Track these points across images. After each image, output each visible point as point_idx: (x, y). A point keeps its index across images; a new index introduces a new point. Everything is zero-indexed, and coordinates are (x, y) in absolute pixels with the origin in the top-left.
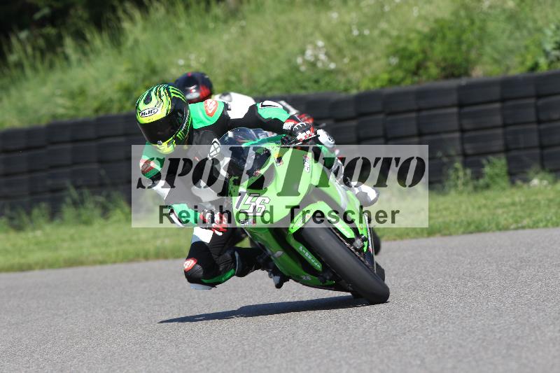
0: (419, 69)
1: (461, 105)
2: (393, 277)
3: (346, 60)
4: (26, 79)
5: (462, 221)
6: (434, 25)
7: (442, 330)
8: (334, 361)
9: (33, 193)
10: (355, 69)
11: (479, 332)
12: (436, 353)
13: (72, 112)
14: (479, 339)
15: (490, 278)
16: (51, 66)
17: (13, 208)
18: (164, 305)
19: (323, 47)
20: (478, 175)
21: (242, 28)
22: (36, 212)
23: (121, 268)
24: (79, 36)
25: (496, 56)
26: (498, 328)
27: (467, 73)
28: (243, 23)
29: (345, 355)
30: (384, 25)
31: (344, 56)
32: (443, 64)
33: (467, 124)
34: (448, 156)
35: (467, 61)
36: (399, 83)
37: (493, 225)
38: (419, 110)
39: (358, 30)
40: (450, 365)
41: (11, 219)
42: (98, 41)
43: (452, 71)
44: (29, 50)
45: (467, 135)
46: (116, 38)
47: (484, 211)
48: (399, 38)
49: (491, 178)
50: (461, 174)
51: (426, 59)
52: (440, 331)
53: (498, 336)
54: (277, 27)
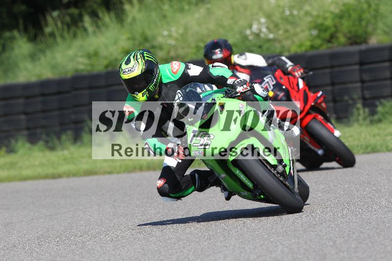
0: (332, 38)
1: (361, 64)
2: (314, 184)
3: (281, 32)
4: (57, 44)
5: (362, 145)
6: (342, 8)
7: (348, 221)
8: (272, 242)
9: (61, 124)
10: (287, 38)
11: (374, 222)
12: (344, 237)
13: (89, 68)
14: (374, 227)
15: (382, 185)
16: (75, 36)
17: (48, 134)
18: (153, 202)
19: (265, 23)
20: (373, 113)
21: (208, 9)
22: (64, 137)
23: (124, 176)
24: (94, 15)
25: (386, 29)
26: (387, 220)
27: (365, 42)
28: (209, 6)
29: (280, 238)
30: (307, 8)
31: (279, 29)
32: (349, 35)
33: (366, 77)
34: (353, 99)
35: (366, 33)
36: (318, 48)
37: (384, 148)
38: (332, 67)
39: (290, 11)
40: (353, 246)
41: (47, 142)
42: (107, 18)
43: (355, 40)
44: (60, 24)
45: (366, 85)
46: (120, 16)
47: (378, 138)
48: (318, 16)
49: (383, 114)
50: (361, 112)
51: (337, 31)
52: (347, 222)
53: (388, 225)
54: (233, 8)
